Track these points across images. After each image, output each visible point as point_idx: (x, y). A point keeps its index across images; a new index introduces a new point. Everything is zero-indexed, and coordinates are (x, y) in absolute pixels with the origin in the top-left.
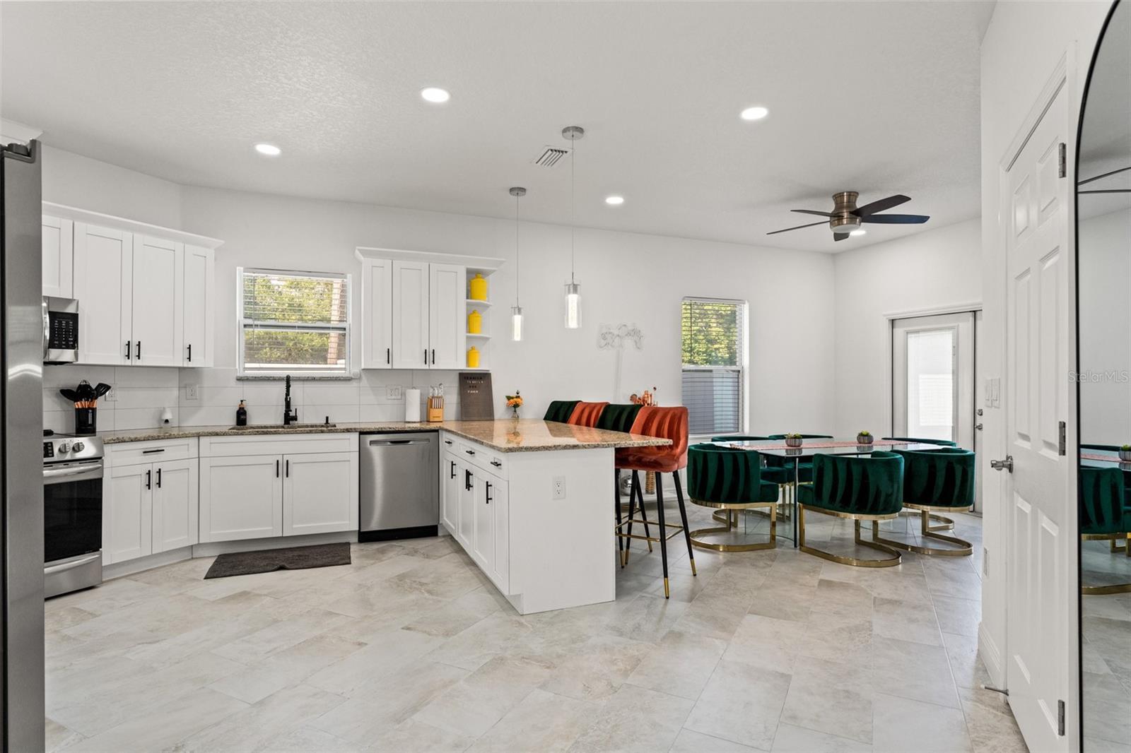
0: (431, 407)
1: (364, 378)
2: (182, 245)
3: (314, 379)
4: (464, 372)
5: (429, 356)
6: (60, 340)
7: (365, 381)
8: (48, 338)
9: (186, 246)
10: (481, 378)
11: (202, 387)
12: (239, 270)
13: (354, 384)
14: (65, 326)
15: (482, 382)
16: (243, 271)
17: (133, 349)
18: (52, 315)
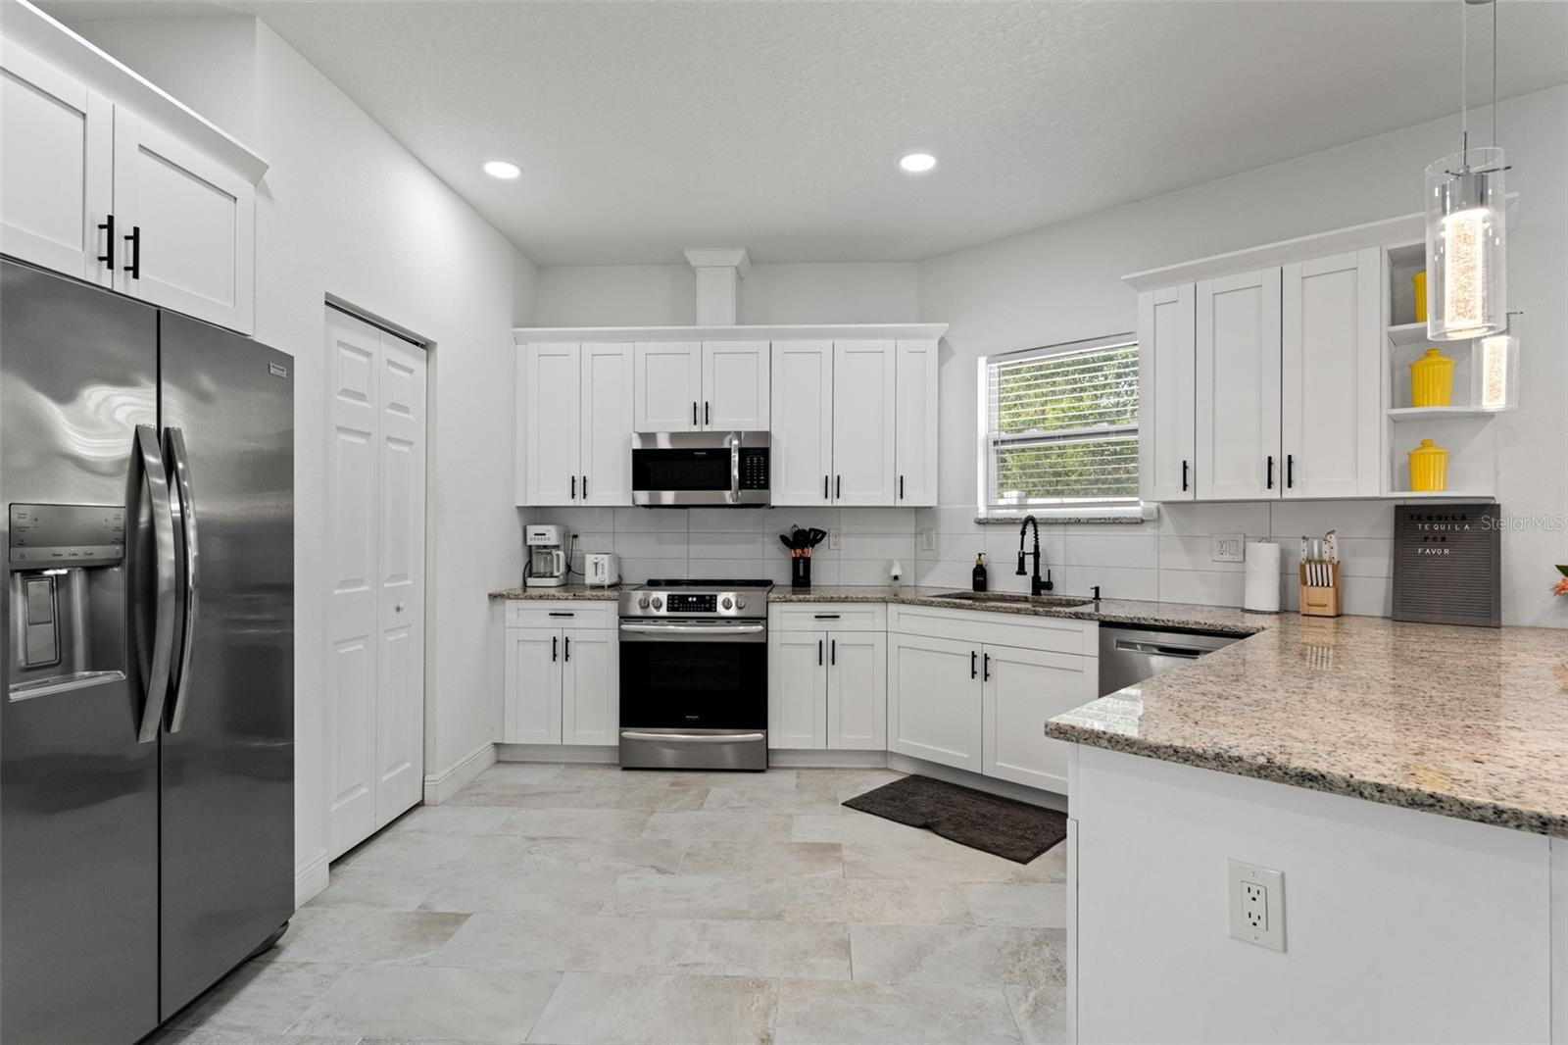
0: (1305, 583)
1: (1167, 519)
2: (894, 341)
3: (1078, 522)
4: (1409, 502)
5: (1282, 469)
6: (752, 480)
7: (1168, 523)
8: (737, 477)
9: (898, 342)
10: (1464, 518)
11: (938, 534)
12: (982, 361)
13: (1148, 530)
14: (757, 463)
15: (1467, 527)
16: (988, 362)
17: (832, 485)
18: (743, 452)
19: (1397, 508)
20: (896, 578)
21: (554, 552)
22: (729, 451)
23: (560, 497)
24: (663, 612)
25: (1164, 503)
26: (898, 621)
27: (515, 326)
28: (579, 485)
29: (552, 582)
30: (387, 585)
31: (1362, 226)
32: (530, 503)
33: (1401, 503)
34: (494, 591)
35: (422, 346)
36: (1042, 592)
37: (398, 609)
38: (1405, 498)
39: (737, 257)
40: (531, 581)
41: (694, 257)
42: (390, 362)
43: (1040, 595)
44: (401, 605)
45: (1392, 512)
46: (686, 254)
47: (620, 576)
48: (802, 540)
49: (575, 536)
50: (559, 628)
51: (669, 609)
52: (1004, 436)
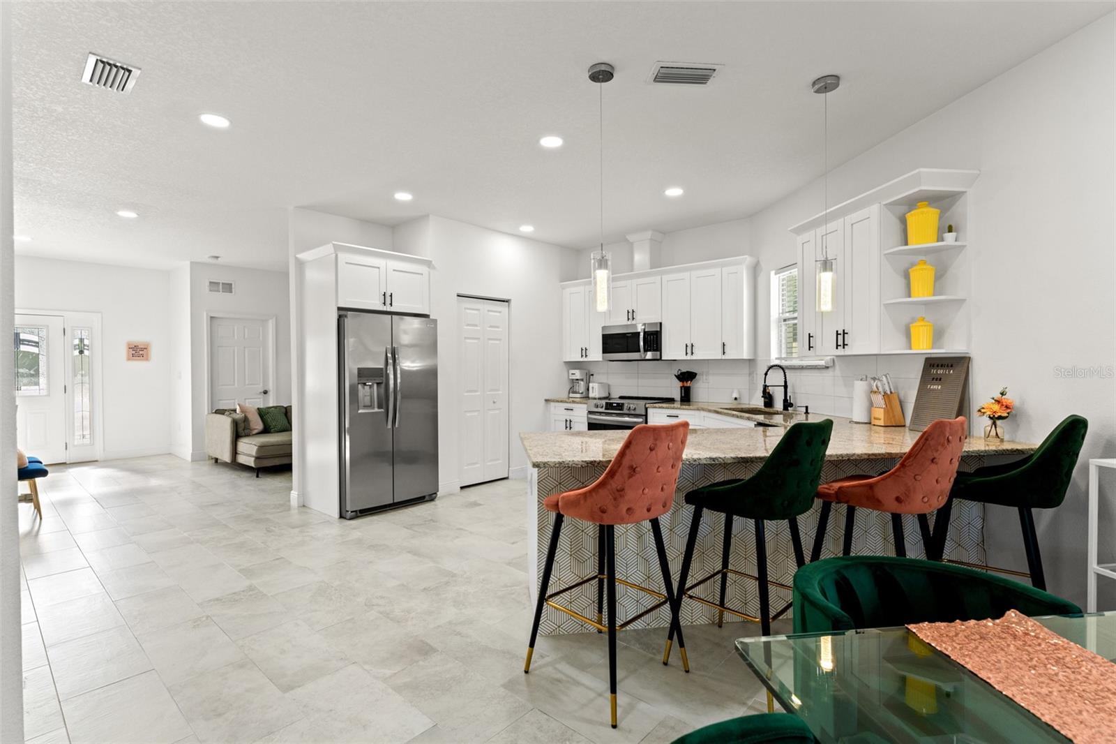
2: (720, 269)
5: (841, 338)
6: (656, 347)
8: (643, 346)
9: (723, 268)
10: (952, 366)
11: (757, 374)
12: (773, 273)
13: (830, 373)
14: (653, 339)
15: (952, 371)
16: (776, 274)
17: (690, 348)
18: (645, 333)
19: (927, 359)
20: (736, 399)
21: (580, 382)
22: (639, 333)
23: (577, 357)
24: (603, 410)
25: (837, 356)
26: (704, 420)
27: (562, 281)
28: (584, 352)
29: (578, 395)
30: (489, 393)
31: (874, 190)
32: (567, 360)
33: (929, 356)
34: (547, 398)
35: (507, 301)
36: (789, 408)
37: (494, 402)
38: (931, 353)
39: (649, 234)
40: (571, 395)
41: (631, 238)
42: (489, 311)
43: (788, 410)
44: (495, 400)
45: (924, 360)
46: (627, 237)
47: (609, 394)
48: (687, 377)
49: (592, 375)
50: (568, 416)
51: (606, 409)
52: (787, 315)
